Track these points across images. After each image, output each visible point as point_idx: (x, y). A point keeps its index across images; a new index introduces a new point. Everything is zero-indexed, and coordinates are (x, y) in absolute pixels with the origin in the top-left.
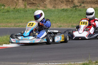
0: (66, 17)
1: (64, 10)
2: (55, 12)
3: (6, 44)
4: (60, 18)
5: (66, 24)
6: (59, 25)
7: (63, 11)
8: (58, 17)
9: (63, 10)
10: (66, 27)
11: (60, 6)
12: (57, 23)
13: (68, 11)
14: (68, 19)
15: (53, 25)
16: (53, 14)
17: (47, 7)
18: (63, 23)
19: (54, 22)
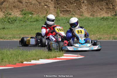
0: (106, 27)
1: (104, 18)
2: (93, 21)
3: (36, 60)
4: (99, 29)
5: (106, 36)
6: (98, 36)
7: (103, 20)
8: (97, 28)
9: (102, 18)
10: (107, 39)
11: (99, 14)
12: (96, 35)
13: (109, 20)
14: (108, 29)
15: (92, 37)
16: (90, 23)
17: (84, 15)
18: (103, 34)
19: (92, 33)
